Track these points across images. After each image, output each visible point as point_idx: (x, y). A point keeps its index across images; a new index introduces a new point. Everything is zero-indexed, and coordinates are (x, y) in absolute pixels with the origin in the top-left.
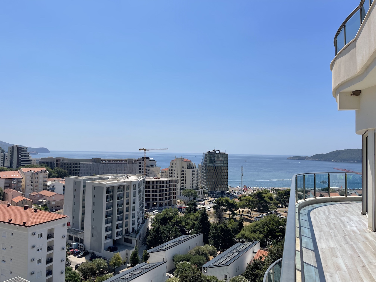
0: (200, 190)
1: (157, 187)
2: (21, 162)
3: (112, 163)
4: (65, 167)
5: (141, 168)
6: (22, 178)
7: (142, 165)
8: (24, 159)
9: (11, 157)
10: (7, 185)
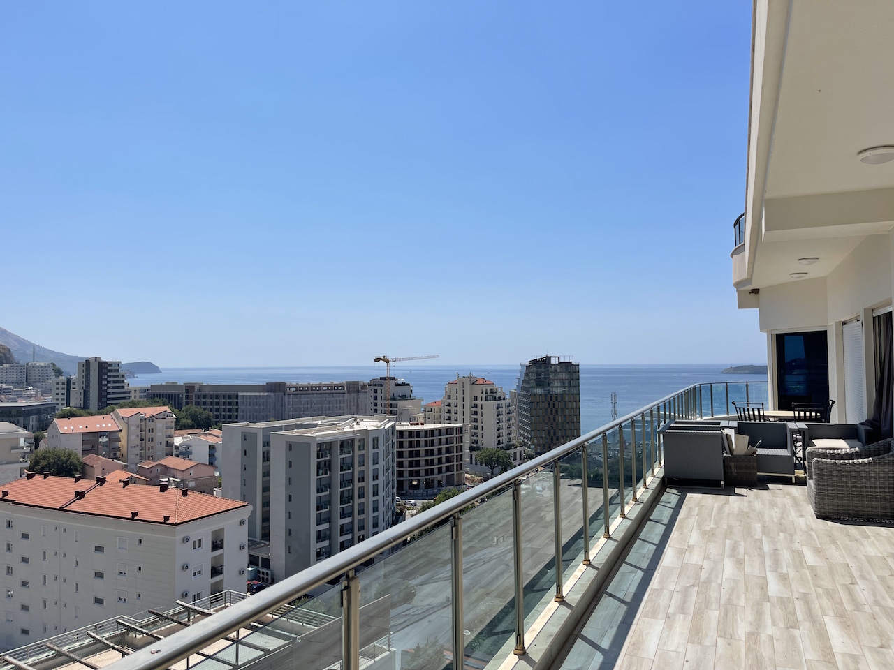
0: (518, 450)
1: (418, 444)
2: (108, 396)
3: (310, 392)
4: (205, 404)
5: (379, 401)
6: (121, 430)
7: (378, 394)
8: (114, 388)
9: (84, 385)
10: (89, 447)
